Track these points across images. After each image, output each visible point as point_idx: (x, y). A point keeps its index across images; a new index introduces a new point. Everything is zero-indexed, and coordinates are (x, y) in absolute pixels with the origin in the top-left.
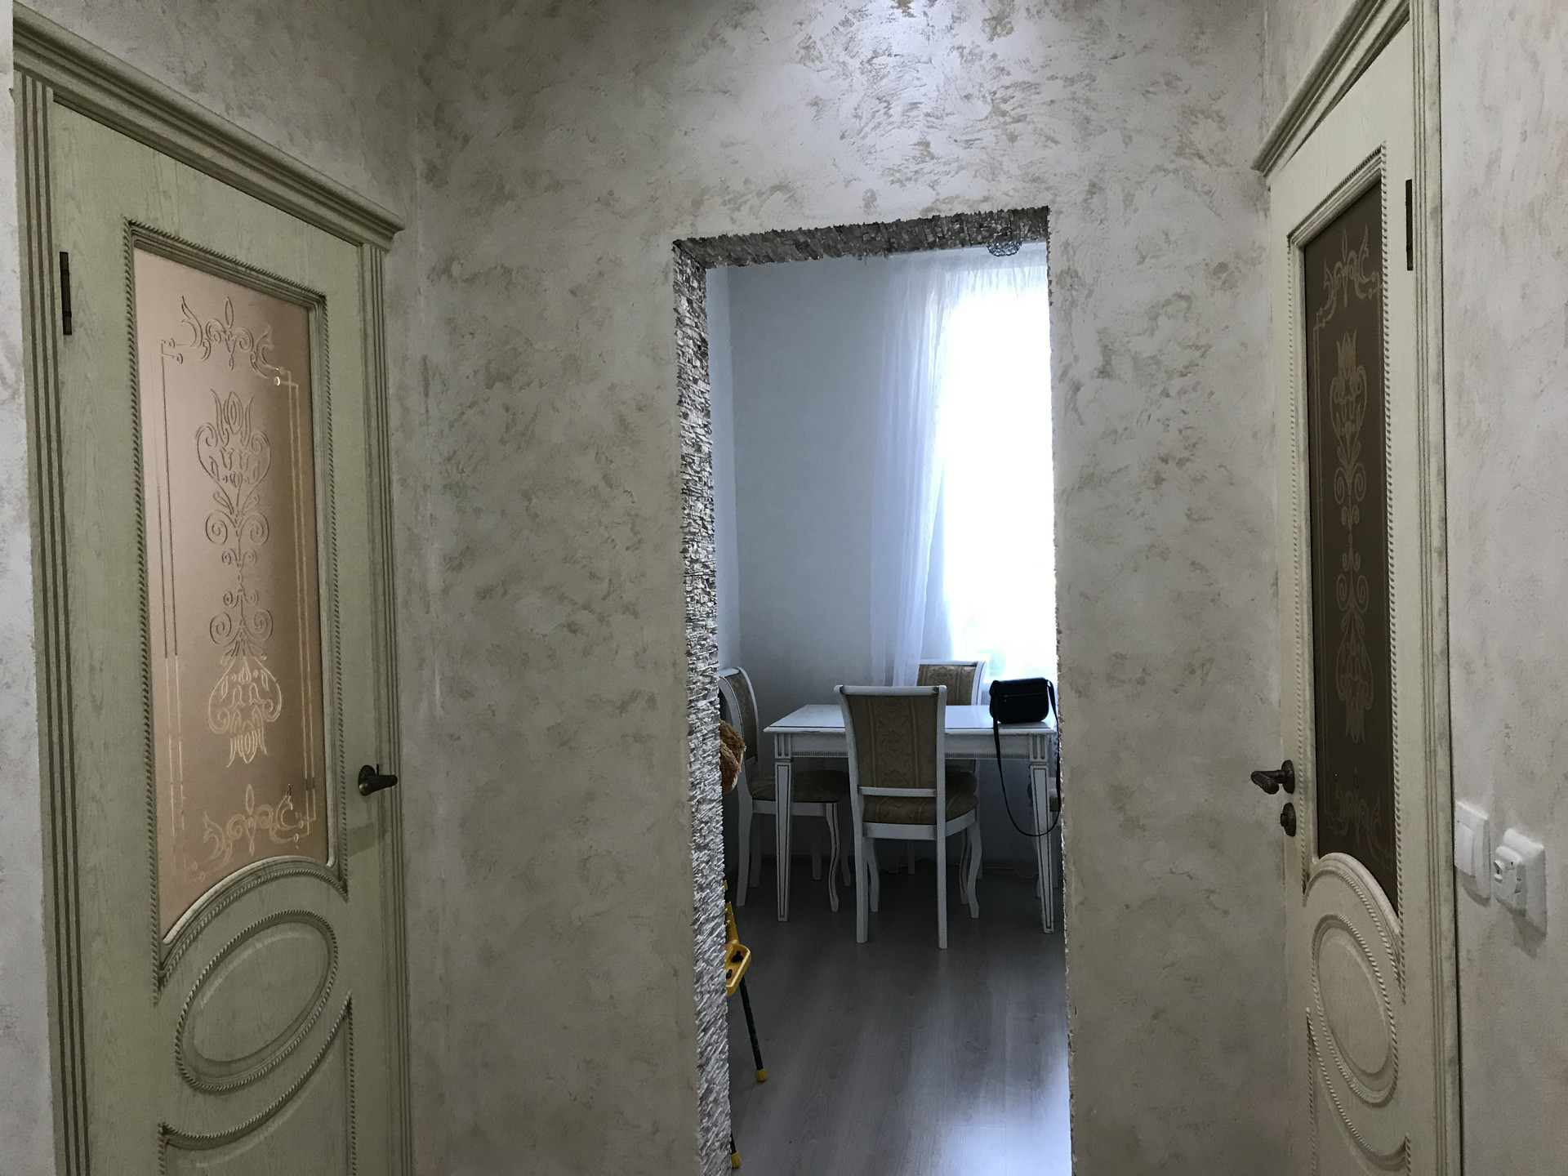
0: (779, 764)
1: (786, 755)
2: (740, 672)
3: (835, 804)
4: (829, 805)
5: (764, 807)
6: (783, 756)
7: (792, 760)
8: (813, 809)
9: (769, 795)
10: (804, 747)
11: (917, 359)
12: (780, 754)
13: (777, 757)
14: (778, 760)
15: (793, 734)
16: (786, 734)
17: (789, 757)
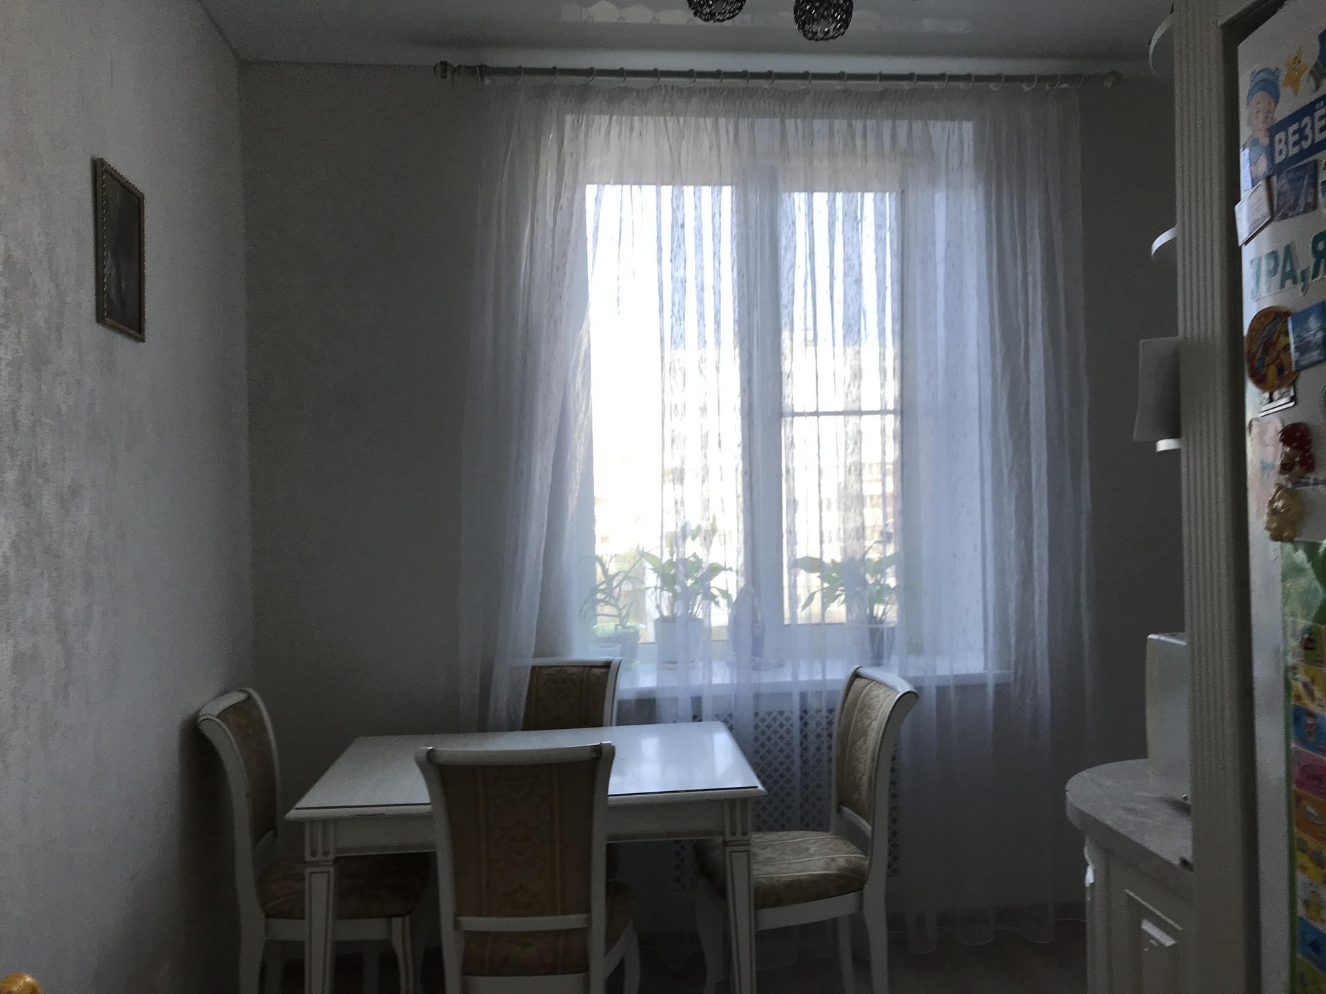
0: (313, 870)
1: (326, 853)
2: (249, 697)
3: (407, 918)
4: (397, 922)
5: (287, 930)
6: (320, 857)
7: (337, 860)
8: (369, 930)
9: (294, 909)
10: (356, 842)
11: (528, 226)
12: (314, 854)
13: (308, 858)
14: (313, 864)
15: (337, 821)
16: (325, 822)
17: (331, 857)
